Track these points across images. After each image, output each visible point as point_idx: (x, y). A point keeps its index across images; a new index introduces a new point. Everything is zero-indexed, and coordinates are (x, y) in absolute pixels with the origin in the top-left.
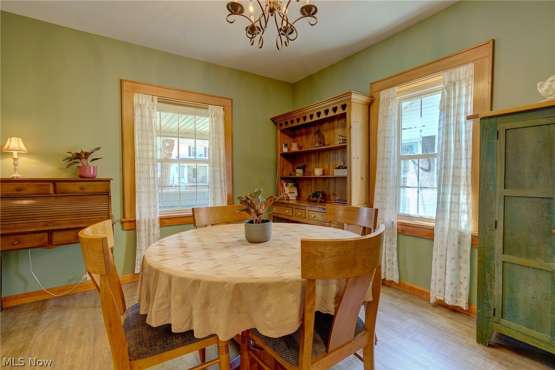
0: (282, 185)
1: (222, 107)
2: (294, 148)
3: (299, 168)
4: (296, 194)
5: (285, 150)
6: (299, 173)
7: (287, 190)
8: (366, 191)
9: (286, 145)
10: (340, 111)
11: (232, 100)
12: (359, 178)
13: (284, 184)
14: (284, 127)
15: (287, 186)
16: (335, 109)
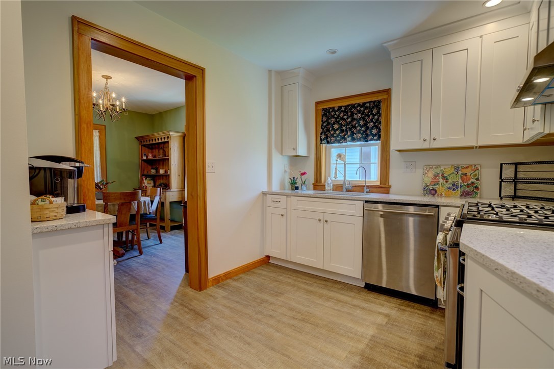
0: (143, 179)
1: (98, 131)
2: (150, 157)
3: (153, 169)
4: (152, 185)
5: (145, 158)
6: (153, 171)
7: (146, 182)
8: (182, 182)
9: (145, 155)
10: (166, 140)
11: (105, 126)
12: (177, 175)
13: (144, 179)
14: (143, 144)
15: (146, 179)
16: (165, 138)
